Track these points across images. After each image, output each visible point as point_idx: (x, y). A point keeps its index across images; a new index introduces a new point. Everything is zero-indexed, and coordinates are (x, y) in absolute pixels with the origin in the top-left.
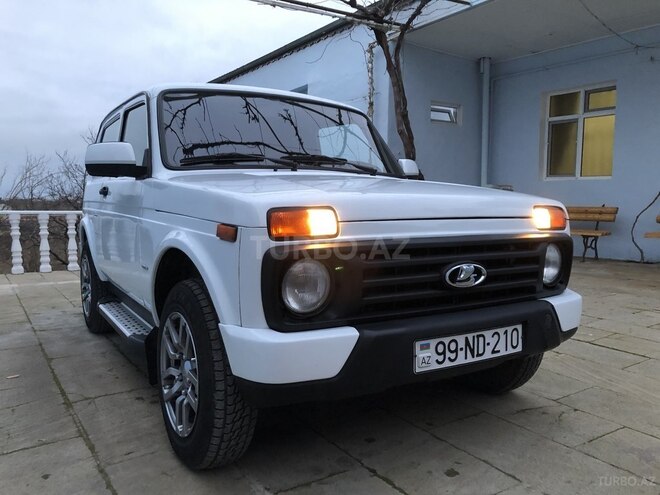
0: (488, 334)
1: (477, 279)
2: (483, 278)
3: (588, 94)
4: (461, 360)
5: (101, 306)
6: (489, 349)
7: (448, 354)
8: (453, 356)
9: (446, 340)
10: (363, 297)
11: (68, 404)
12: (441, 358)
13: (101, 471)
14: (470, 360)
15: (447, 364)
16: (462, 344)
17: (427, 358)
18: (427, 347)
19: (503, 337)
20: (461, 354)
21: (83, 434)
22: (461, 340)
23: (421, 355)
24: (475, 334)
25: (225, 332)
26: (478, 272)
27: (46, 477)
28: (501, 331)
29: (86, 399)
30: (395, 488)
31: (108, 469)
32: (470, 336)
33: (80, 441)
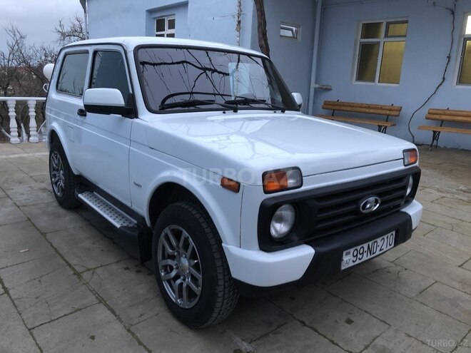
0: (379, 240)
1: (375, 206)
2: (378, 205)
3: (388, 24)
4: (365, 258)
5: (80, 195)
6: (379, 249)
7: (359, 256)
8: (361, 256)
9: (358, 248)
10: (317, 225)
11: (79, 275)
12: (355, 259)
13: (129, 331)
14: (369, 257)
15: (358, 262)
16: (366, 249)
17: (348, 260)
18: (349, 253)
19: (386, 240)
20: (365, 254)
21: (101, 301)
22: (365, 246)
23: (345, 258)
24: (373, 241)
25: (228, 250)
26: (376, 202)
27: (93, 338)
28: (385, 237)
29: (89, 270)
30: (320, 334)
31: (132, 329)
32: (370, 243)
33: (102, 307)
